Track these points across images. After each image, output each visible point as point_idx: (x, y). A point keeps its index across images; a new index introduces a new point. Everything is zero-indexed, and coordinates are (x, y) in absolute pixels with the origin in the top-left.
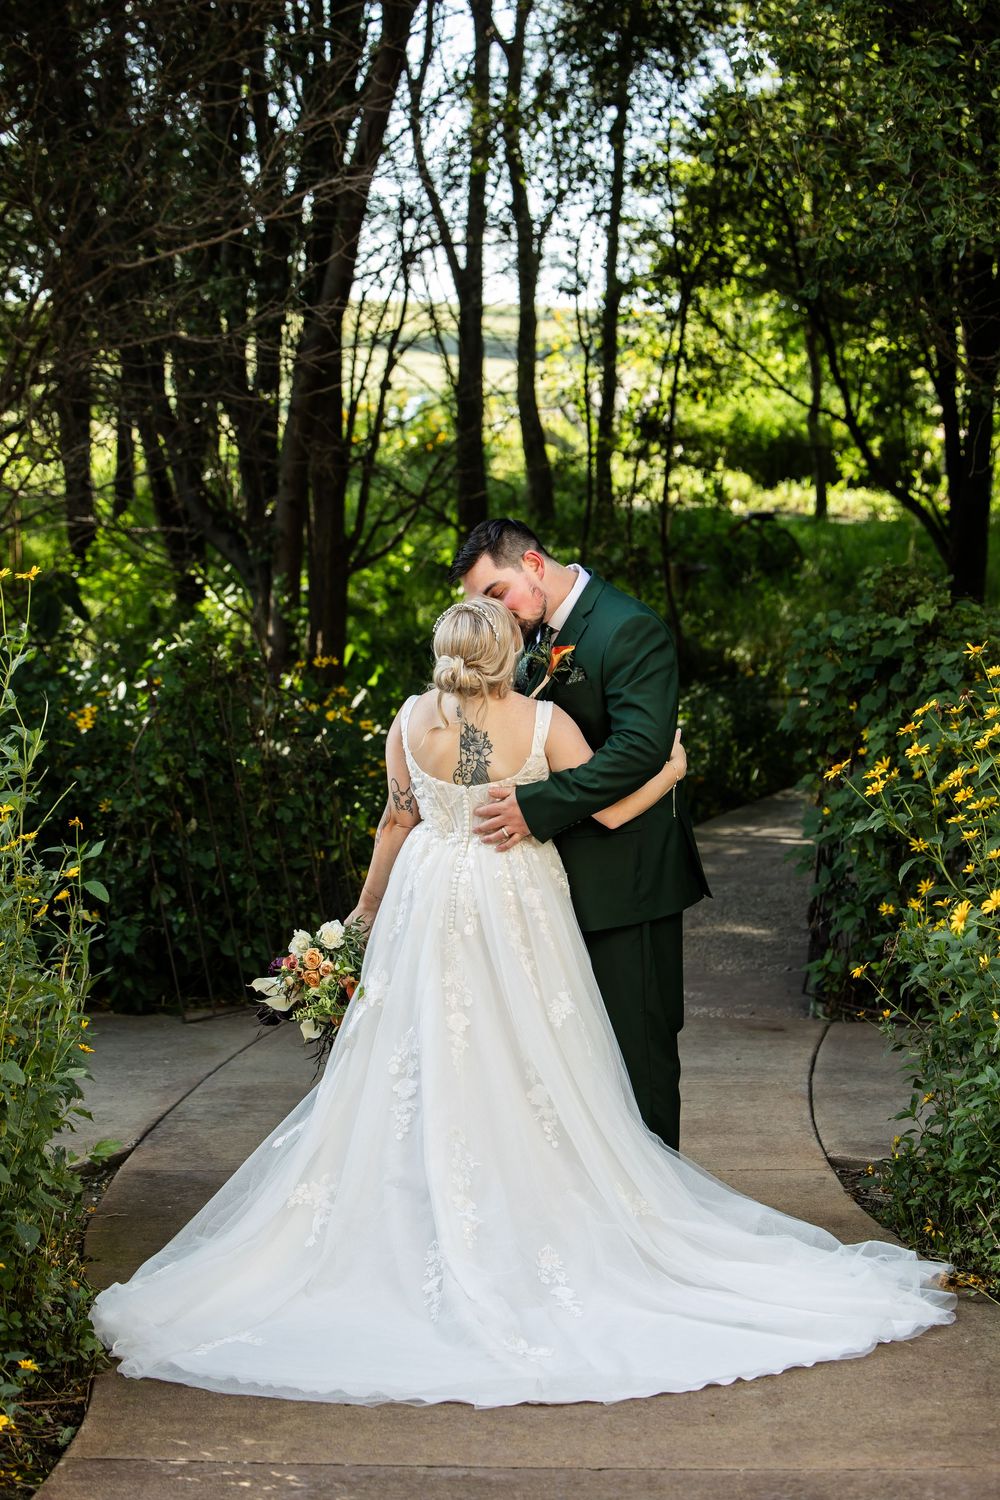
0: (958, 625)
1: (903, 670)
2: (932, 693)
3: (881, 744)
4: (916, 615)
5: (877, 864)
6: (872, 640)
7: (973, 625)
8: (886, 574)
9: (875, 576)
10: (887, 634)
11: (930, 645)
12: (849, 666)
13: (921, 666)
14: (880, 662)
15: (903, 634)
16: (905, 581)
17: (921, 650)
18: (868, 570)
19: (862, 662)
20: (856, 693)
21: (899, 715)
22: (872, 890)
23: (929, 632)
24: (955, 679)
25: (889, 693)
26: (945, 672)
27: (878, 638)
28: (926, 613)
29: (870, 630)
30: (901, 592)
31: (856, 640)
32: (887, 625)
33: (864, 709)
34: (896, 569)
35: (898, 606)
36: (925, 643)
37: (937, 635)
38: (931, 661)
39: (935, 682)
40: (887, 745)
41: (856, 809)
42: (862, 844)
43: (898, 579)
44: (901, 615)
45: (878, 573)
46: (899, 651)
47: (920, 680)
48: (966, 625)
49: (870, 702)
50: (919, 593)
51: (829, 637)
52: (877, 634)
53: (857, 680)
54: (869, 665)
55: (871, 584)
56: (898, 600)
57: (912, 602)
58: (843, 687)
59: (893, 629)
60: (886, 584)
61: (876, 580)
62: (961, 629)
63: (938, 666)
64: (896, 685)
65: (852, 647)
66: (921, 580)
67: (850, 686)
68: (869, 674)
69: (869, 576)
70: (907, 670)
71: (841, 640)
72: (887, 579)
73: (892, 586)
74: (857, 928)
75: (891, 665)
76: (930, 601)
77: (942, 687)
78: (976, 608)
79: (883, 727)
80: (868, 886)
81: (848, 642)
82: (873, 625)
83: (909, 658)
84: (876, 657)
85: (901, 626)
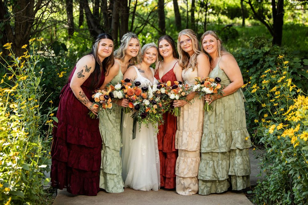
0: (273, 51)
1: (260, 63)
2: (267, 68)
3: (255, 80)
4: (264, 49)
5: (253, 110)
6: (252, 55)
7: (277, 51)
8: (256, 39)
9: (253, 39)
10: (256, 53)
11: (267, 56)
12: (247, 61)
13: (264, 61)
14: (254, 60)
15: (260, 54)
16: (261, 40)
17: (264, 57)
18: (251, 38)
19: (250, 60)
20: (248, 68)
21: (259, 74)
22: (252, 116)
23: (267, 53)
24: (273, 65)
25: (257, 68)
26: (270, 63)
27: (254, 54)
28: (267, 49)
29: (252, 52)
30: (260, 43)
31: (248, 55)
32: (256, 51)
33: (250, 72)
34: (258, 37)
35: (259, 46)
36: (265, 56)
37: (268, 54)
38: (267, 60)
39: (268, 65)
40: (256, 81)
41: (248, 96)
42: (250, 105)
43: (259, 40)
44: (260, 49)
45: (254, 38)
46: (259, 58)
47: (264, 65)
48: (276, 51)
49: (252, 70)
50: (264, 43)
51: (242, 54)
52: (254, 53)
53: (249, 65)
54: (252, 61)
55: (252, 41)
56: (259, 45)
57: (262, 46)
58: (245, 66)
59: (258, 52)
60: (256, 41)
61: (253, 40)
62: (274, 52)
63: (269, 61)
64: (258, 66)
65: (247, 57)
66: (265, 40)
67: (247, 66)
68: (252, 63)
69: (252, 39)
70: (261, 62)
71: (245, 55)
72: (256, 40)
73: (257, 41)
74: (249, 125)
75: (257, 61)
76: (267, 46)
77: (270, 66)
78: (278, 47)
79: (255, 76)
80: (251, 115)
81: (246, 55)
82: (253, 51)
83: (261, 59)
84: (253, 59)
85: (260, 51)
